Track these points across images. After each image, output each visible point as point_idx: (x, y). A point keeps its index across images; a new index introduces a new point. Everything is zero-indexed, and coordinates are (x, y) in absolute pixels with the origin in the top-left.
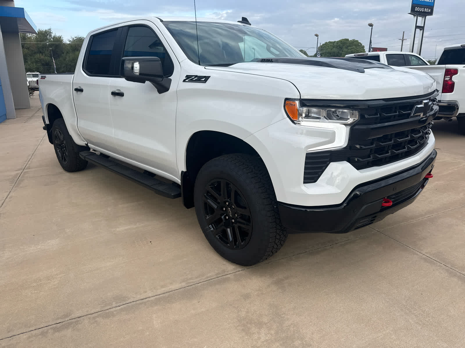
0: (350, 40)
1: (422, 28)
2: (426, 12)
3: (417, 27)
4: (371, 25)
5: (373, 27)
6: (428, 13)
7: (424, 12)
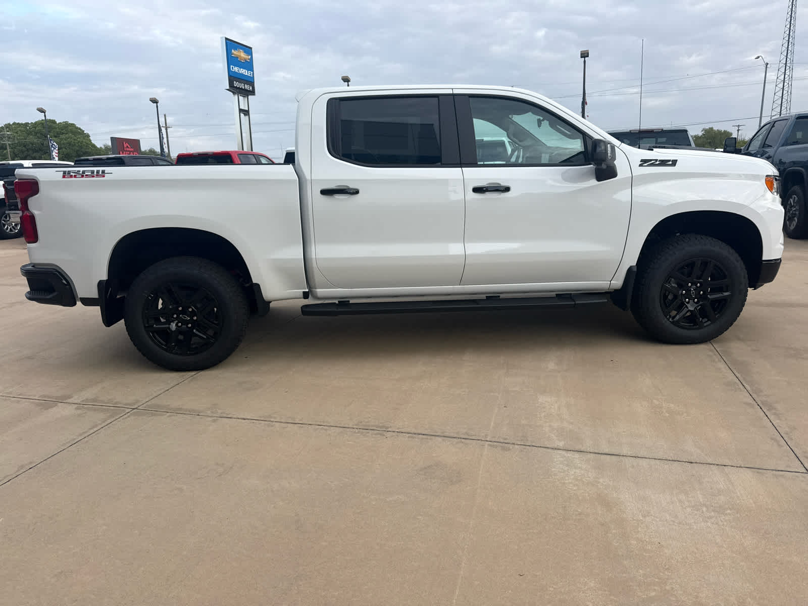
0: (57, 123)
1: (246, 113)
2: (247, 90)
3: (241, 111)
4: (155, 101)
5: (158, 104)
6: (249, 91)
7: (245, 90)
